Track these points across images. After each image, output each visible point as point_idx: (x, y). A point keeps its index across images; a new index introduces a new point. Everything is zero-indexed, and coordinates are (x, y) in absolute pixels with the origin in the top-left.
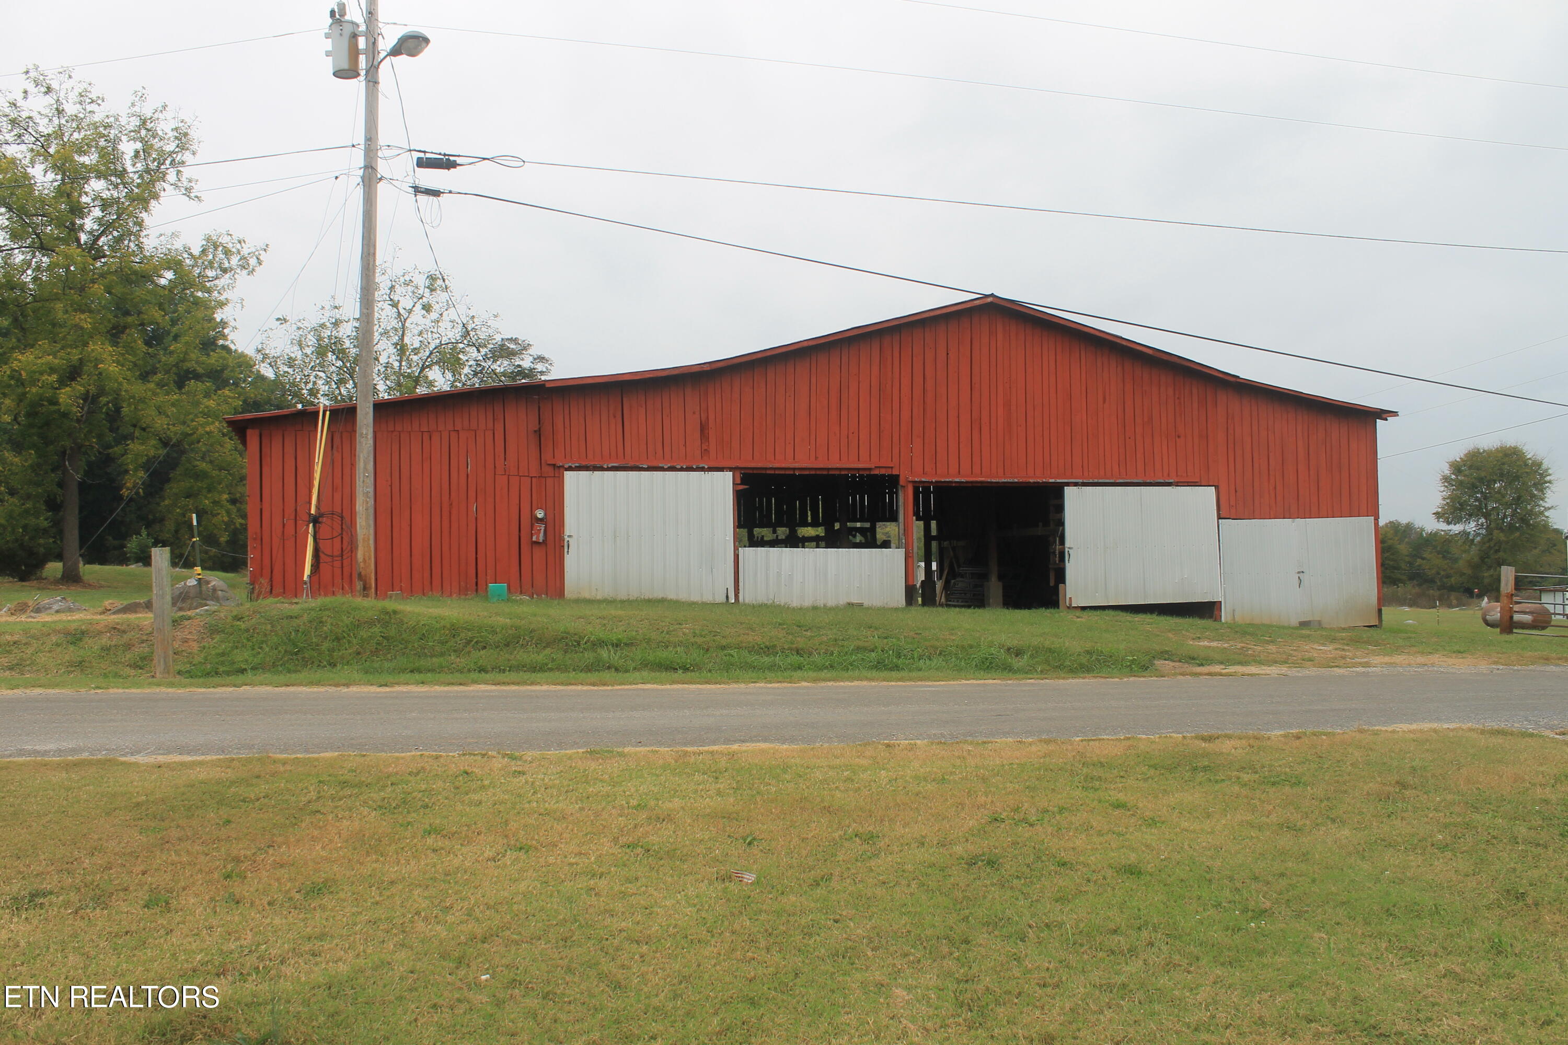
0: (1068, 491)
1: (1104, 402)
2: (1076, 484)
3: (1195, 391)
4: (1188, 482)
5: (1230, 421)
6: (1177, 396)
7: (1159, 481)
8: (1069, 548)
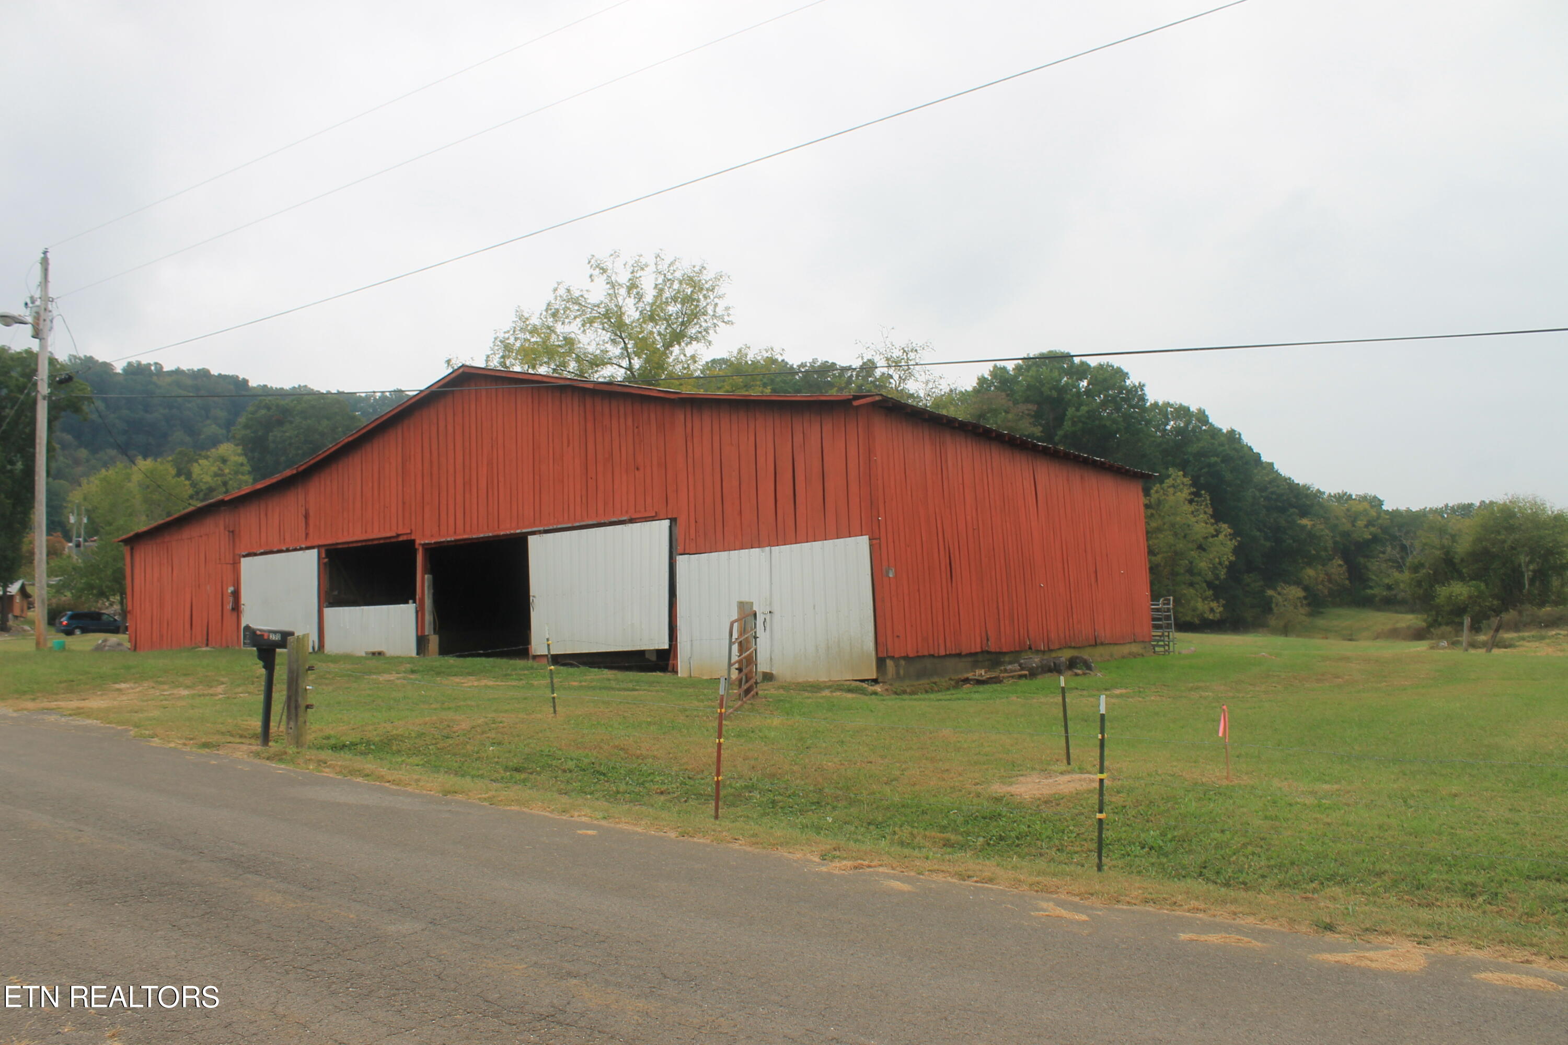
0: (532, 540)
1: (568, 446)
2: (540, 532)
3: (653, 416)
4: (645, 518)
5: (689, 443)
6: (636, 425)
7: (613, 520)
8: (534, 596)
